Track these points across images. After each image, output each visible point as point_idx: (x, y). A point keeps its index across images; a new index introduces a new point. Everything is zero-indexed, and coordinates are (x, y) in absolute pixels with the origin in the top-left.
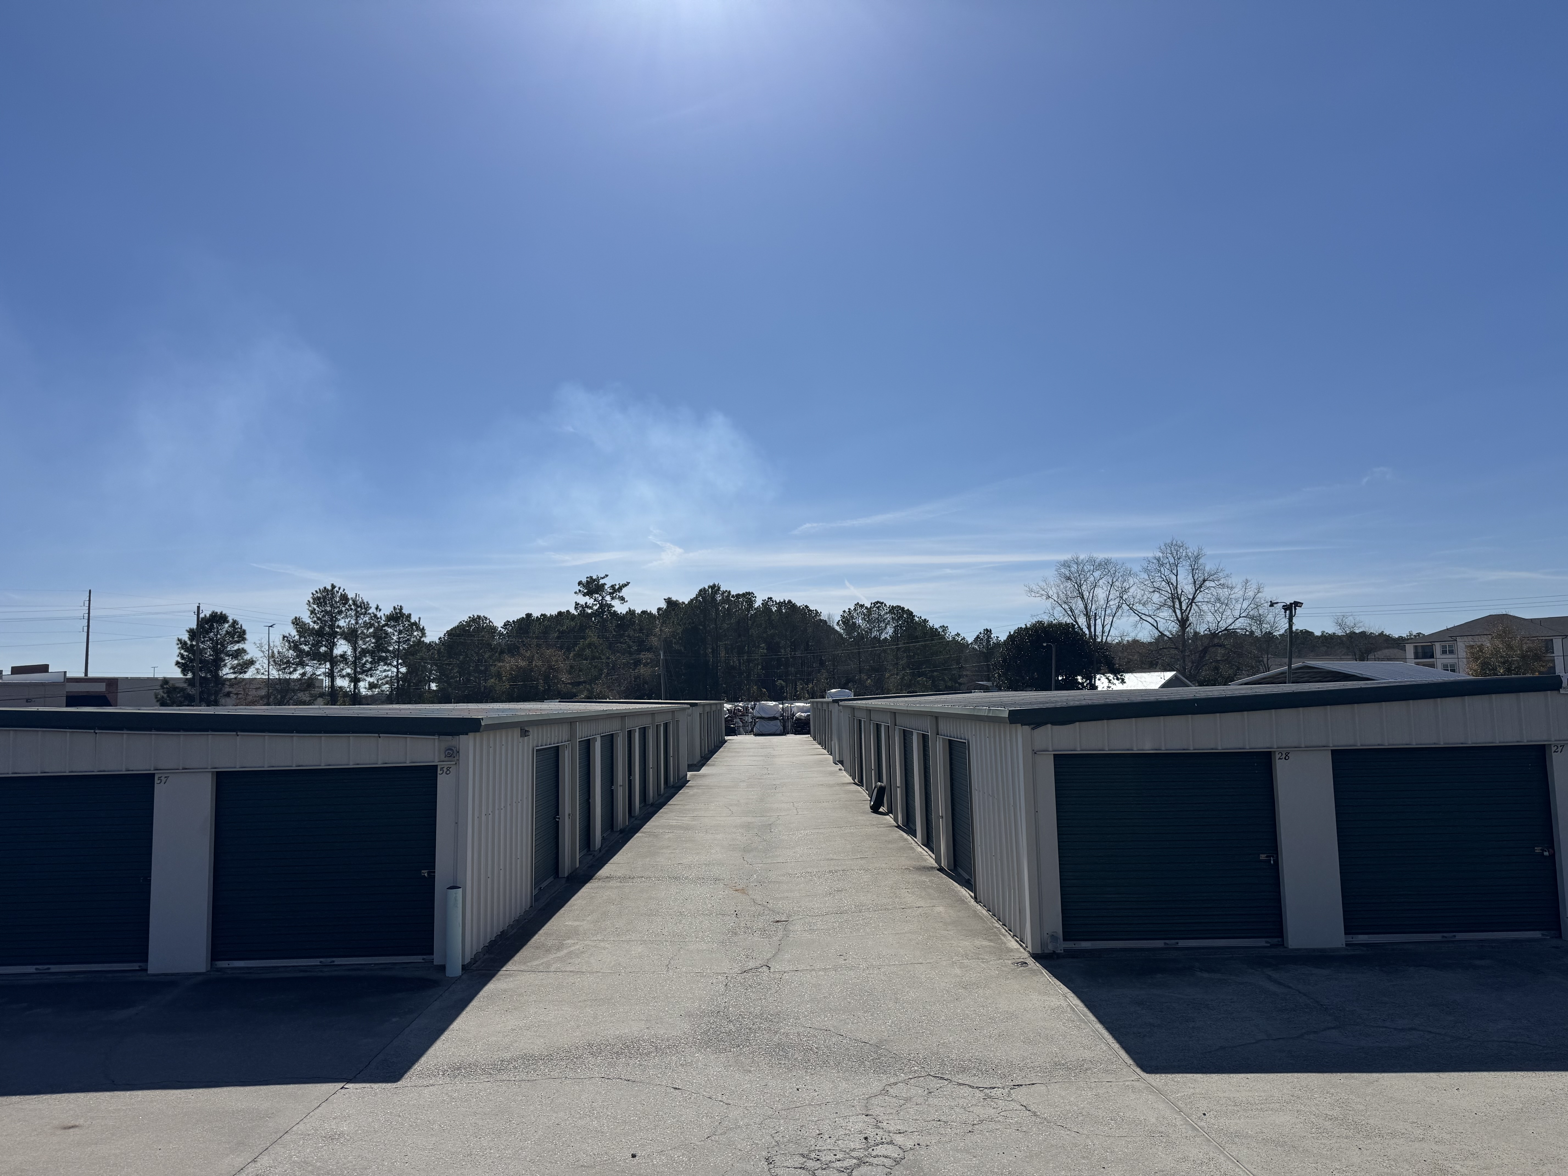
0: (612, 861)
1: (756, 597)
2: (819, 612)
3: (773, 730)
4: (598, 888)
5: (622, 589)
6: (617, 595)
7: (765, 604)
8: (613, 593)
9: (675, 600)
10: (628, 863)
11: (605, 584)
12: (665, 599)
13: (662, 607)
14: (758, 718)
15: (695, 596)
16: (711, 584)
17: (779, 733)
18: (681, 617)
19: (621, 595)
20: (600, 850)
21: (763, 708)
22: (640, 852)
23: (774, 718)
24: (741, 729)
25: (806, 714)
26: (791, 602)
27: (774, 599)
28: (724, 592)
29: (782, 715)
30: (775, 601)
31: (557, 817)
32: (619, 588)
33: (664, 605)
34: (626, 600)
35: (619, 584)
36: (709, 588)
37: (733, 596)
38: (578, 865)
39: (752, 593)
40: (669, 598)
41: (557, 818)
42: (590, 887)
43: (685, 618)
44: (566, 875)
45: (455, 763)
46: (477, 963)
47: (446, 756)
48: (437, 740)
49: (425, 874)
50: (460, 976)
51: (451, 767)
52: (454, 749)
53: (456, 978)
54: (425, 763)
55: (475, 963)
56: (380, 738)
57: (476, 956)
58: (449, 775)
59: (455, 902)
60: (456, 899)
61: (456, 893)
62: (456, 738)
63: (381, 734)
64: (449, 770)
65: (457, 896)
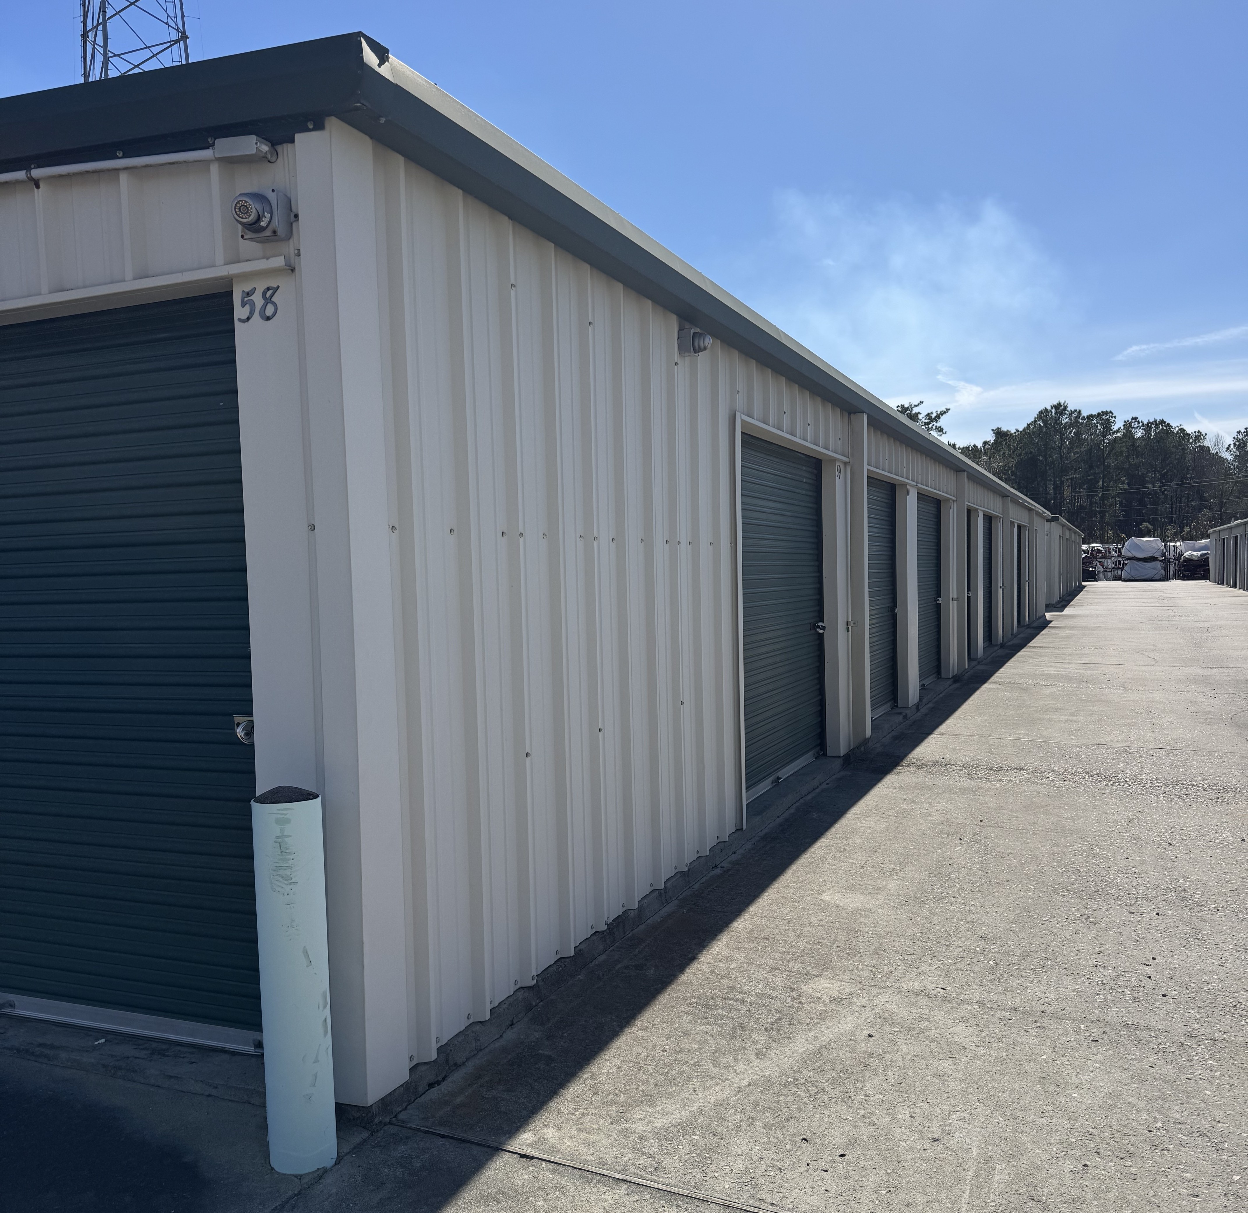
0: (942, 728)
1: (1115, 417)
2: (1203, 433)
3: (1151, 574)
4: (915, 788)
5: (939, 418)
6: (933, 425)
7: (1128, 426)
8: (928, 424)
9: (1005, 430)
10: (980, 736)
11: (919, 413)
12: (993, 430)
13: (988, 440)
14: (1127, 559)
15: (1033, 420)
16: (1055, 403)
17: (1158, 578)
18: (1014, 446)
19: (938, 425)
20: (917, 707)
21: (1137, 547)
22: (1000, 715)
23: (1153, 559)
24: (1101, 575)
25: (1199, 553)
26: (1165, 422)
27: (1140, 419)
28: (1072, 412)
29: (1164, 555)
30: (1142, 422)
31: (820, 624)
32: (936, 417)
33: (991, 438)
34: (944, 431)
35: (937, 411)
36: (1052, 408)
37: (1083, 418)
38: (869, 733)
39: (1111, 412)
40: (998, 428)
41: (818, 627)
42: (896, 785)
43: (1020, 448)
44: (843, 752)
45: (286, 265)
46: (445, 1082)
47: (246, 234)
48: (214, 169)
49: (240, 732)
50: (322, 1173)
51: (278, 287)
52: (272, 197)
53: (300, 1179)
54: (184, 273)
55: (438, 1081)
56: (38, 187)
57: (460, 1040)
58: (271, 320)
59: (281, 857)
60: (282, 844)
61: (283, 822)
62: (283, 149)
63: (34, 168)
64: (272, 299)
65: (285, 834)
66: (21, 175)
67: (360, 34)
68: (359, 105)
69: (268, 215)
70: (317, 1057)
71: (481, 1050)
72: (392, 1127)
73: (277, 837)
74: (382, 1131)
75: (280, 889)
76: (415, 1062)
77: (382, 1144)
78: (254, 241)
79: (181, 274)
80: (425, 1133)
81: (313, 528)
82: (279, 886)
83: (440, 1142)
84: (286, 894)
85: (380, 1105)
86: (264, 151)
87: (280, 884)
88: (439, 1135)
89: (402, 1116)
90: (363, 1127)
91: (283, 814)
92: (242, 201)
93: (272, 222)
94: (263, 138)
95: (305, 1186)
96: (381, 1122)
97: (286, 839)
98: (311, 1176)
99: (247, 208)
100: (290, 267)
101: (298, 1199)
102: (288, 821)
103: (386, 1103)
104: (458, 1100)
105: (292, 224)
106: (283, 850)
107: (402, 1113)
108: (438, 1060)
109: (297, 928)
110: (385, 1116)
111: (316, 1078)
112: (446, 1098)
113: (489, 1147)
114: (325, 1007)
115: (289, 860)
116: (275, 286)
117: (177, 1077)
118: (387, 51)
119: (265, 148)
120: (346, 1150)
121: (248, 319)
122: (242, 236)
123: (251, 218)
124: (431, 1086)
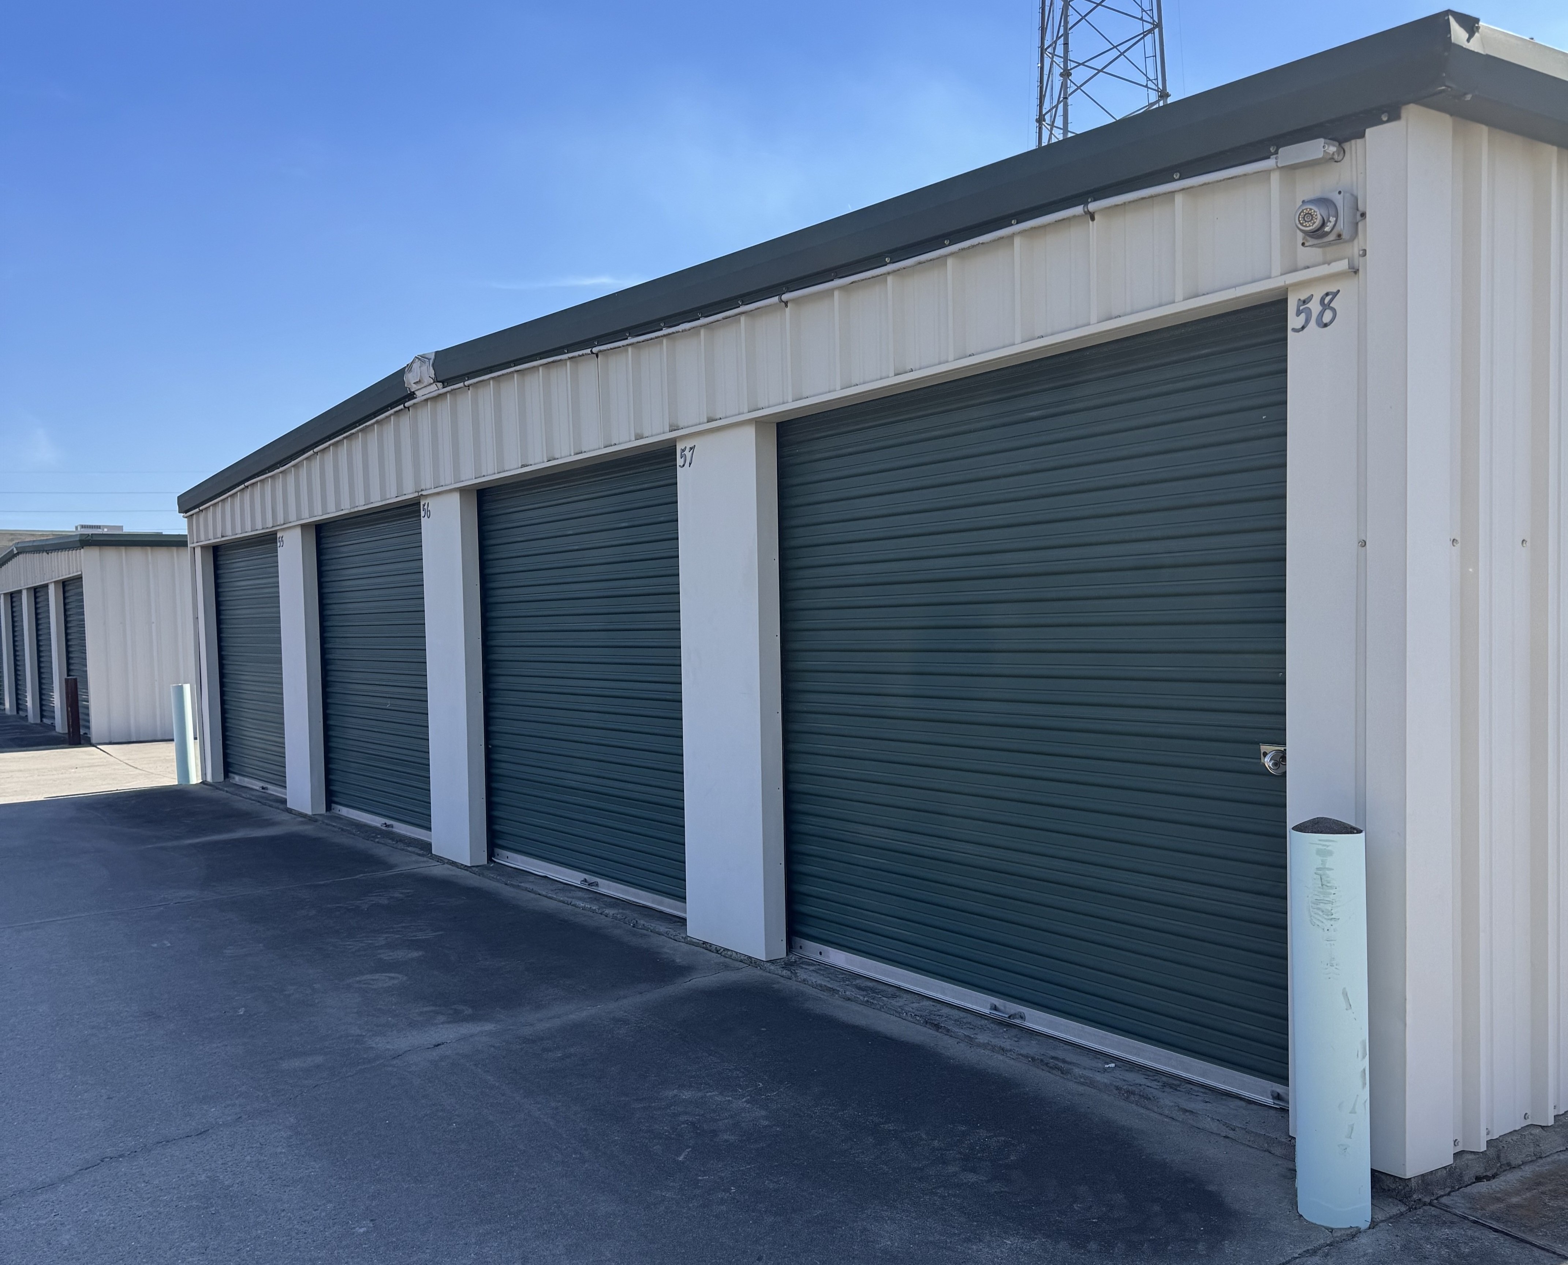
45: (1349, 268)
46: (1496, 1180)
47: (1307, 241)
48: (1275, 177)
49: (1268, 762)
50: (1354, 1234)
51: (1339, 291)
52: (1338, 200)
53: (1331, 1232)
54: (1237, 288)
55: (1486, 1176)
56: (1093, 219)
57: (1515, 1138)
58: (1328, 327)
59: (1322, 890)
60: (1323, 877)
61: (1324, 853)
62: (1351, 147)
63: (1091, 202)
64: (1331, 305)
65: (1327, 866)
66: (1079, 210)
67: (1449, 12)
68: (1443, 88)
69: (1333, 219)
70: (1354, 1108)
71: (1541, 1158)
72: (1433, 1208)
73: (1318, 869)
74: (1421, 1210)
75: (1320, 924)
76: (1459, 1149)
77: (1422, 1222)
78: (1316, 247)
79: (1234, 289)
80: (1474, 1223)
81: (1363, 544)
82: (1319, 920)
83: (1493, 1235)
84: (1326, 930)
85: (1420, 1182)
86: (1331, 153)
87: (1320, 918)
88: (1491, 1228)
89: (1444, 1200)
90: (1400, 1201)
91: (1324, 845)
92: (1307, 209)
93: (1337, 225)
94: (1330, 139)
95: (1337, 1239)
96: (1420, 1200)
97: (1328, 872)
98: (1343, 1232)
99: (1312, 216)
100: (1354, 269)
101: (1331, 1249)
102: (1330, 853)
103: (1426, 1180)
104: (1515, 1200)
105: (1357, 224)
106: (1325, 883)
107: (1445, 1197)
108: (1488, 1153)
109: (1337, 967)
110: (1425, 1196)
111: (1352, 1130)
112: (1499, 1195)
113: (1554, 1253)
114: (1364, 1057)
115: (1331, 894)
116: (1335, 290)
117: (1192, 1112)
118: (1477, 20)
119: (1332, 149)
120: (1380, 1216)
121: (1303, 328)
122: (1303, 244)
123: (1314, 226)
124: (1479, 1179)
